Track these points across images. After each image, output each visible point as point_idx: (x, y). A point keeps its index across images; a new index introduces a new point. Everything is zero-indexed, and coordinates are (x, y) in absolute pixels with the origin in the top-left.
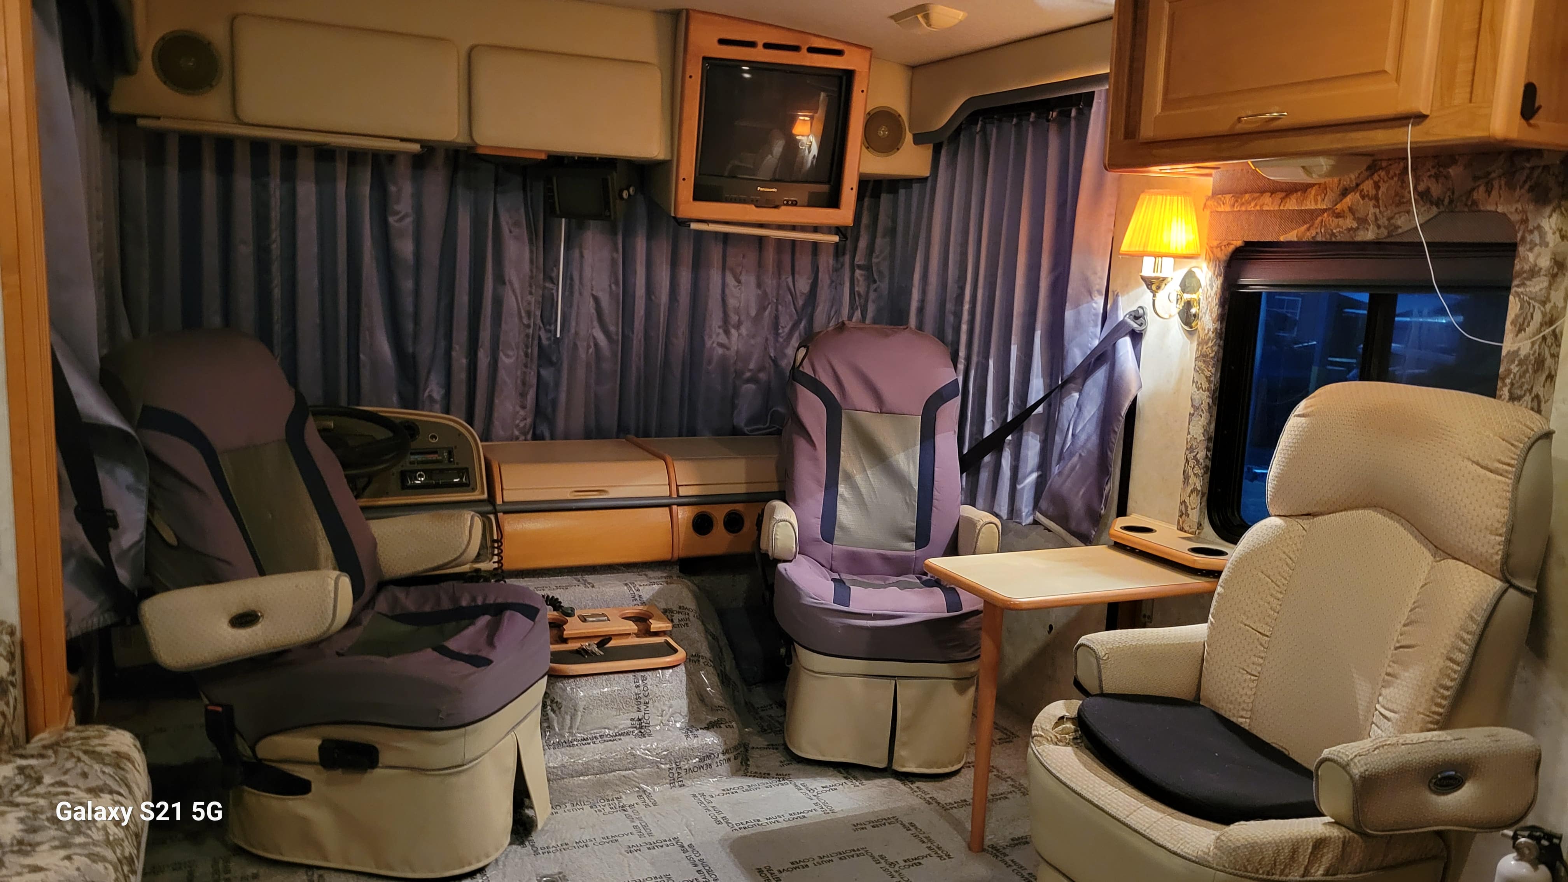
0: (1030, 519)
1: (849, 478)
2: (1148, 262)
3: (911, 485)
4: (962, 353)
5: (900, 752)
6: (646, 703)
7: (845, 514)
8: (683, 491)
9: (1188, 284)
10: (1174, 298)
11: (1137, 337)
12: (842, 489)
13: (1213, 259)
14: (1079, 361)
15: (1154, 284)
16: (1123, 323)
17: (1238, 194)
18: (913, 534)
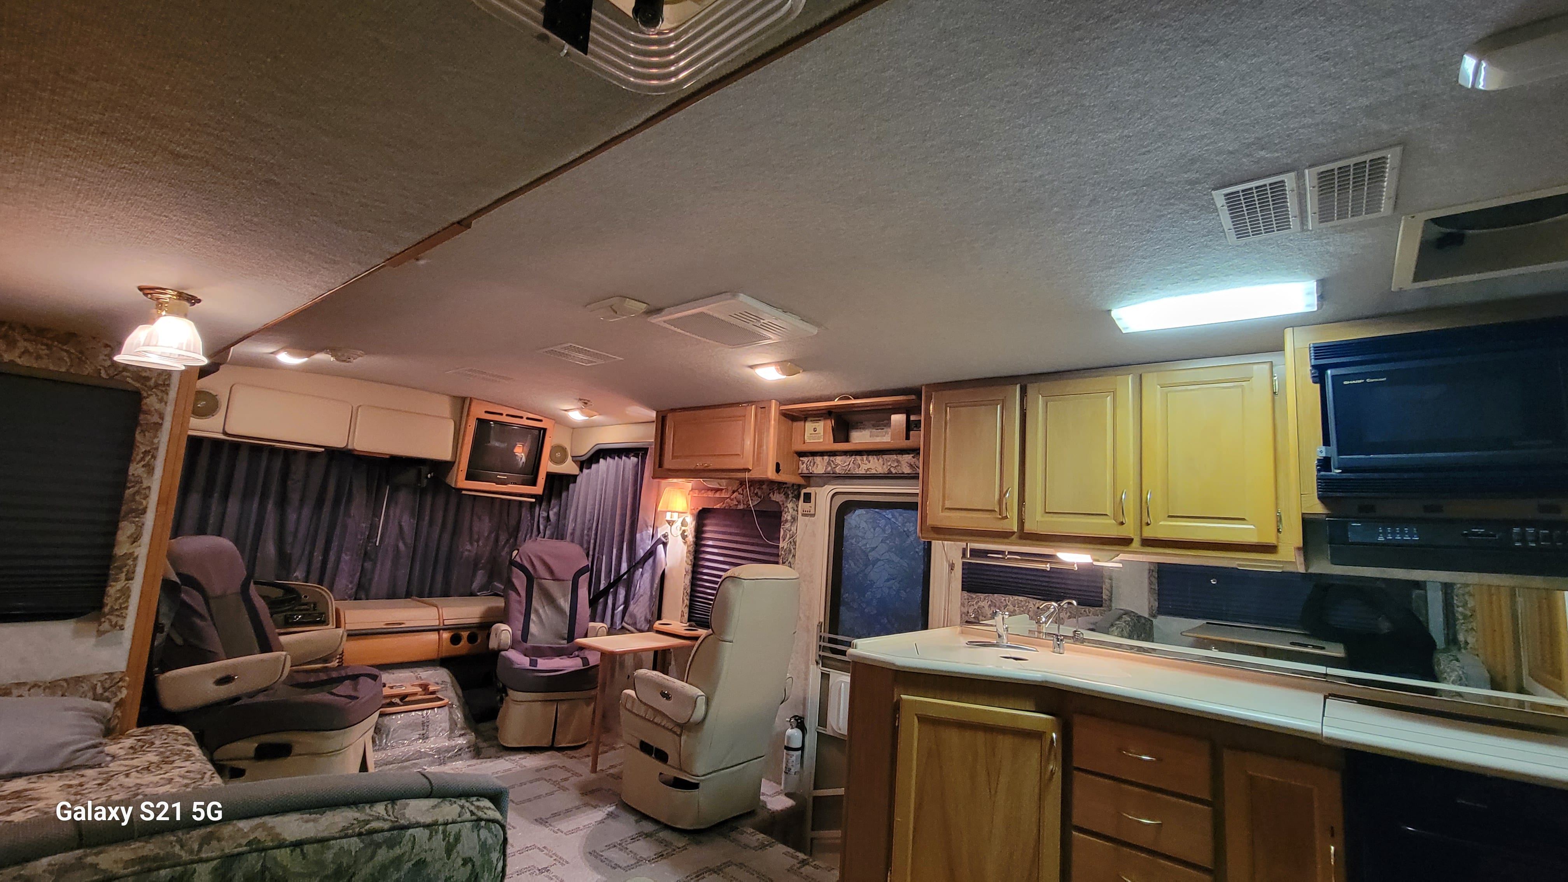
0: (620, 627)
1: (537, 611)
2: (668, 514)
3: (565, 613)
4: (591, 553)
5: (558, 737)
6: (428, 726)
7: (534, 628)
8: (446, 622)
9: (684, 524)
10: (679, 528)
11: (665, 544)
12: (533, 617)
13: (692, 514)
14: (642, 555)
15: (671, 523)
16: (660, 539)
17: (700, 490)
18: (566, 636)
